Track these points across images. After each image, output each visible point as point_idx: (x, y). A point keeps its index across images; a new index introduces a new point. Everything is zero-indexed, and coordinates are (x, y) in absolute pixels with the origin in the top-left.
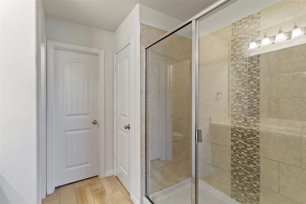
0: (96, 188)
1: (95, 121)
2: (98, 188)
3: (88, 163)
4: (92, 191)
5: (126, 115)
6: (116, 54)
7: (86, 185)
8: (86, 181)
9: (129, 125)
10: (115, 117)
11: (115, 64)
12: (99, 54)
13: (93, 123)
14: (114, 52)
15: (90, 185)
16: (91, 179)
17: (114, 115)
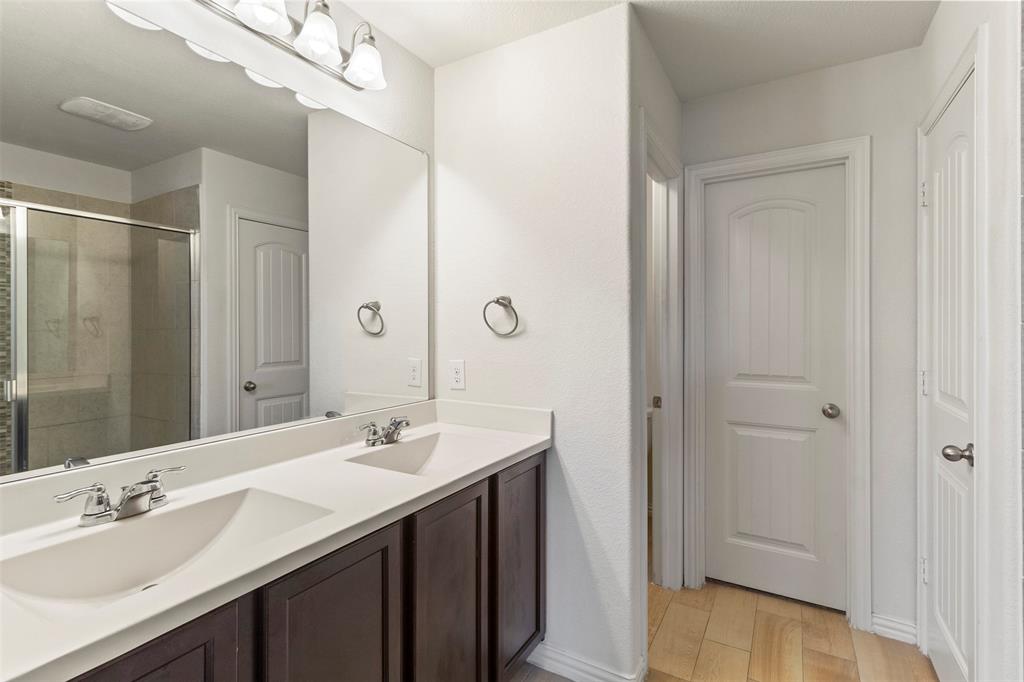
0: (824, 648)
1: (832, 407)
2: (834, 654)
3: (807, 551)
4: (806, 651)
5: (960, 400)
6: (927, 134)
7: (793, 620)
8: (798, 607)
9: (971, 446)
10: (923, 403)
11: (923, 177)
12: (847, 158)
13: (824, 412)
14: (919, 129)
15: (806, 626)
16: (817, 612)
17: (920, 392)
